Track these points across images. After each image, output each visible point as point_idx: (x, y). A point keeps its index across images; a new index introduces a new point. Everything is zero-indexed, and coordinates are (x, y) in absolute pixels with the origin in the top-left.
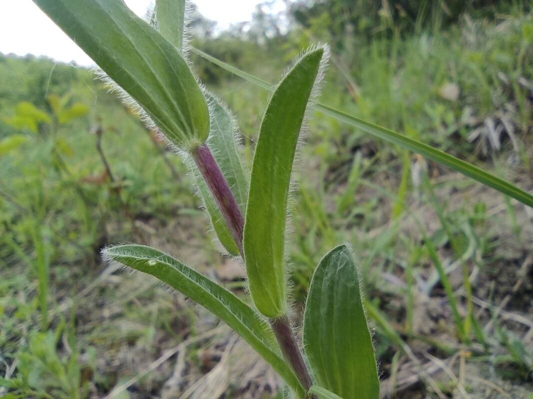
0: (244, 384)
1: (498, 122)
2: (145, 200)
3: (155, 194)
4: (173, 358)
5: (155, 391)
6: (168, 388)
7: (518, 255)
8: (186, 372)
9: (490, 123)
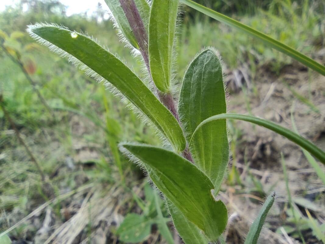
0: (96, 223)
1: (240, 73)
2: (18, 116)
3: (26, 112)
4: (42, 216)
5: (29, 239)
6: (40, 234)
7: (254, 139)
8: (52, 224)
9: (236, 73)
